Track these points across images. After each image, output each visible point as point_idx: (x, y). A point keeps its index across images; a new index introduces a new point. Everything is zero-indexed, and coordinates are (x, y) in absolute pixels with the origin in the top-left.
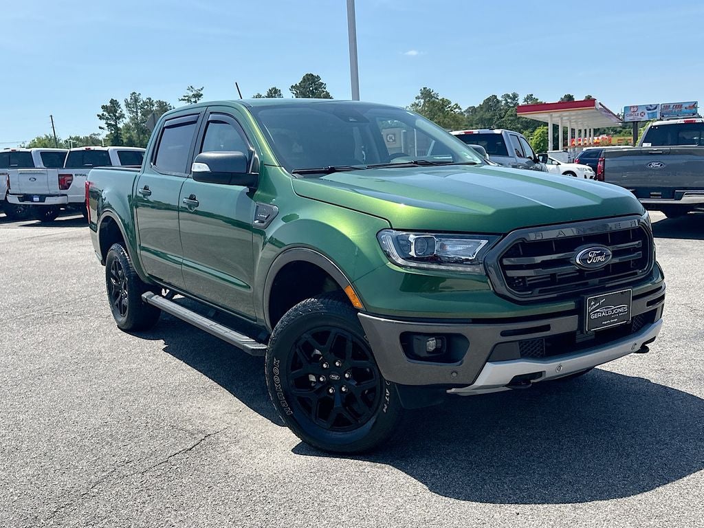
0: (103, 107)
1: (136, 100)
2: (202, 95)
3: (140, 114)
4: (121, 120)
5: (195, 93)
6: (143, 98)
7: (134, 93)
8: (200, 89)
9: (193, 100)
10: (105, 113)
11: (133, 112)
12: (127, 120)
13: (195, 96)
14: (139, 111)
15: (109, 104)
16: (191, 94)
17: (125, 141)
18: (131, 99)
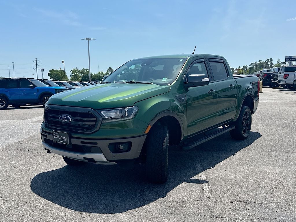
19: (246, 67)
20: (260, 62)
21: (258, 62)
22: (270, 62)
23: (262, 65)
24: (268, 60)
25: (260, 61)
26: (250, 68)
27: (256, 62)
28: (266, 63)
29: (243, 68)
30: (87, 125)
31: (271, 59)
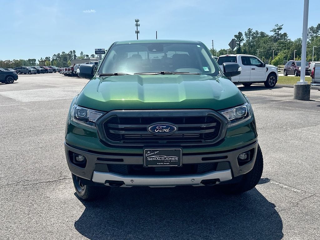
0: (235, 36)
1: (250, 32)
2: (282, 28)
3: (251, 39)
4: (242, 41)
5: (278, 27)
6: (254, 31)
7: (250, 29)
8: (281, 25)
9: (277, 31)
10: (235, 38)
11: (248, 37)
12: (244, 42)
13: (278, 29)
14: (251, 37)
15: (238, 34)
16: (276, 28)
17: (243, 51)
18: (248, 31)
19: (49, 59)
20: (63, 54)
21: (61, 54)
22: (73, 54)
23: (66, 57)
24: (71, 52)
25: (63, 52)
26: (53, 60)
27: (59, 54)
28: (70, 55)
29: (45, 59)
30: (198, 134)
31: (74, 51)
